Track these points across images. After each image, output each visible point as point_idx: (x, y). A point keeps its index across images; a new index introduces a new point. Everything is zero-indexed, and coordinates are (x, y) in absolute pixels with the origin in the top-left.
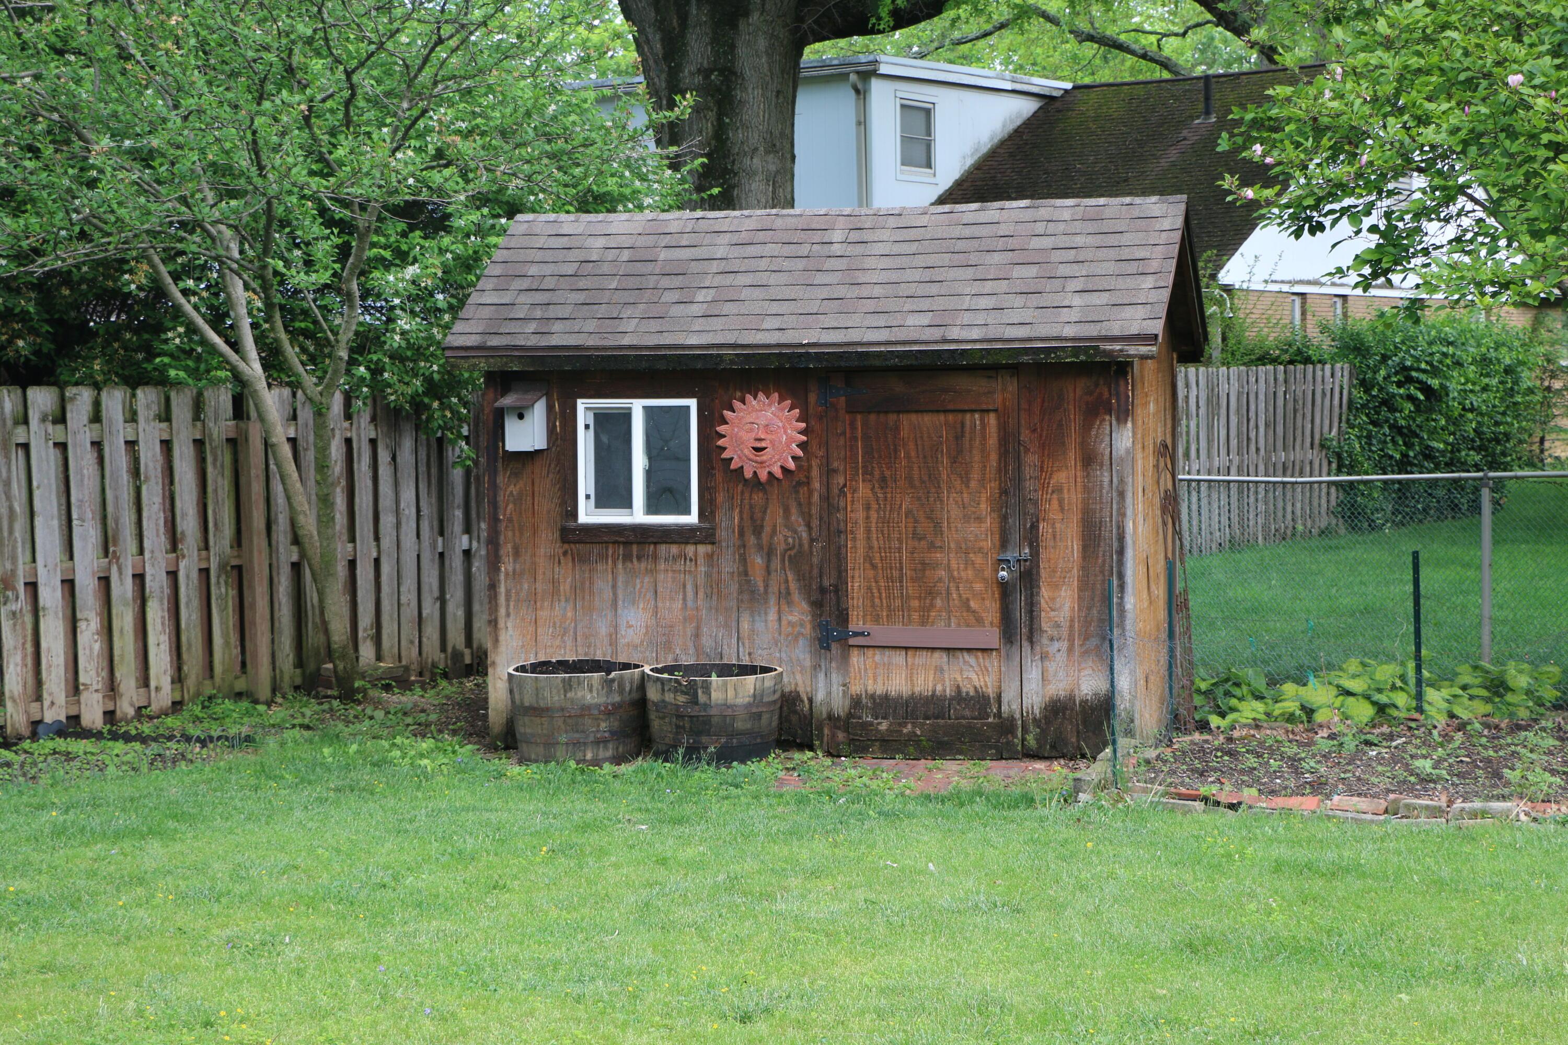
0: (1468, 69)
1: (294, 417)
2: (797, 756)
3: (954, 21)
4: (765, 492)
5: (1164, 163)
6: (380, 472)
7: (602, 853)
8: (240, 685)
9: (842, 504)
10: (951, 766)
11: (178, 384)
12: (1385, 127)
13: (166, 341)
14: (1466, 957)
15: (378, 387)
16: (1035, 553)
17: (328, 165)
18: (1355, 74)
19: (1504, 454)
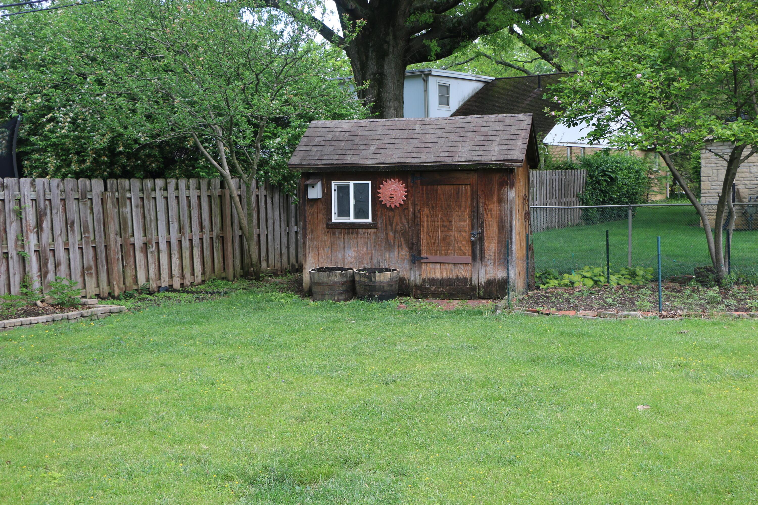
0: (624, 72)
1: (240, 188)
2: (404, 298)
3: (456, 57)
4: (394, 212)
5: (525, 104)
6: (268, 206)
7: (340, 330)
8: (223, 275)
9: (419, 215)
10: (455, 302)
11: (203, 177)
12: (597, 91)
13: (199, 163)
14: (622, 362)
15: (267, 178)
16: (483, 231)
17: (251, 106)
18: (587, 73)
19: (635, 199)
